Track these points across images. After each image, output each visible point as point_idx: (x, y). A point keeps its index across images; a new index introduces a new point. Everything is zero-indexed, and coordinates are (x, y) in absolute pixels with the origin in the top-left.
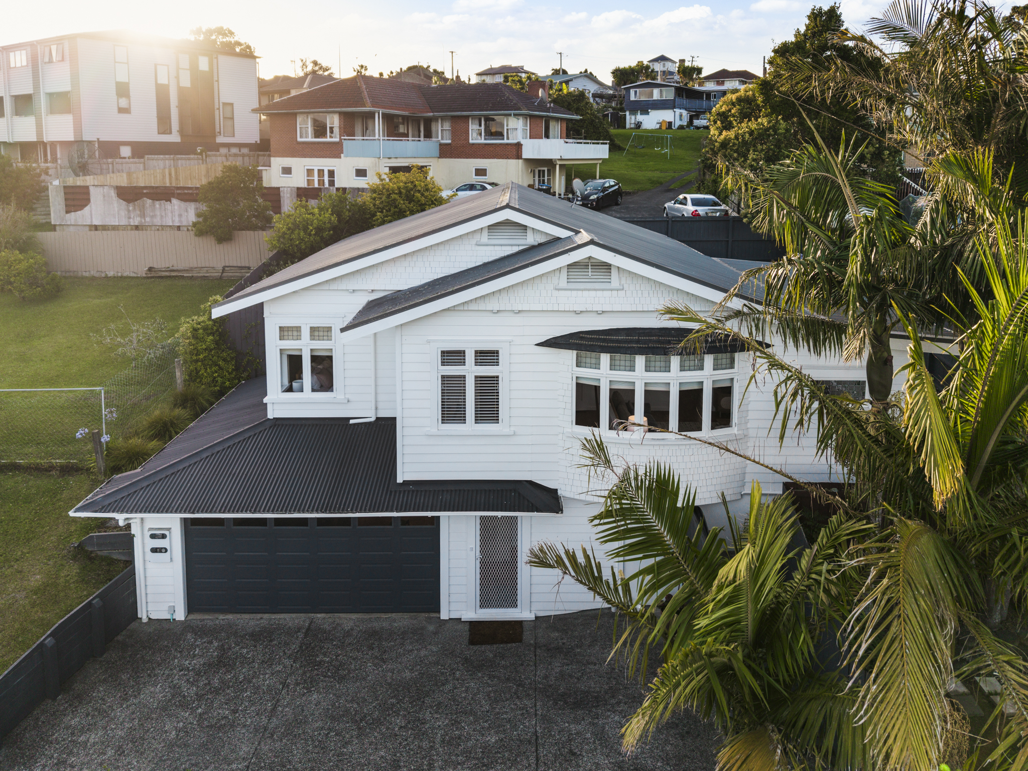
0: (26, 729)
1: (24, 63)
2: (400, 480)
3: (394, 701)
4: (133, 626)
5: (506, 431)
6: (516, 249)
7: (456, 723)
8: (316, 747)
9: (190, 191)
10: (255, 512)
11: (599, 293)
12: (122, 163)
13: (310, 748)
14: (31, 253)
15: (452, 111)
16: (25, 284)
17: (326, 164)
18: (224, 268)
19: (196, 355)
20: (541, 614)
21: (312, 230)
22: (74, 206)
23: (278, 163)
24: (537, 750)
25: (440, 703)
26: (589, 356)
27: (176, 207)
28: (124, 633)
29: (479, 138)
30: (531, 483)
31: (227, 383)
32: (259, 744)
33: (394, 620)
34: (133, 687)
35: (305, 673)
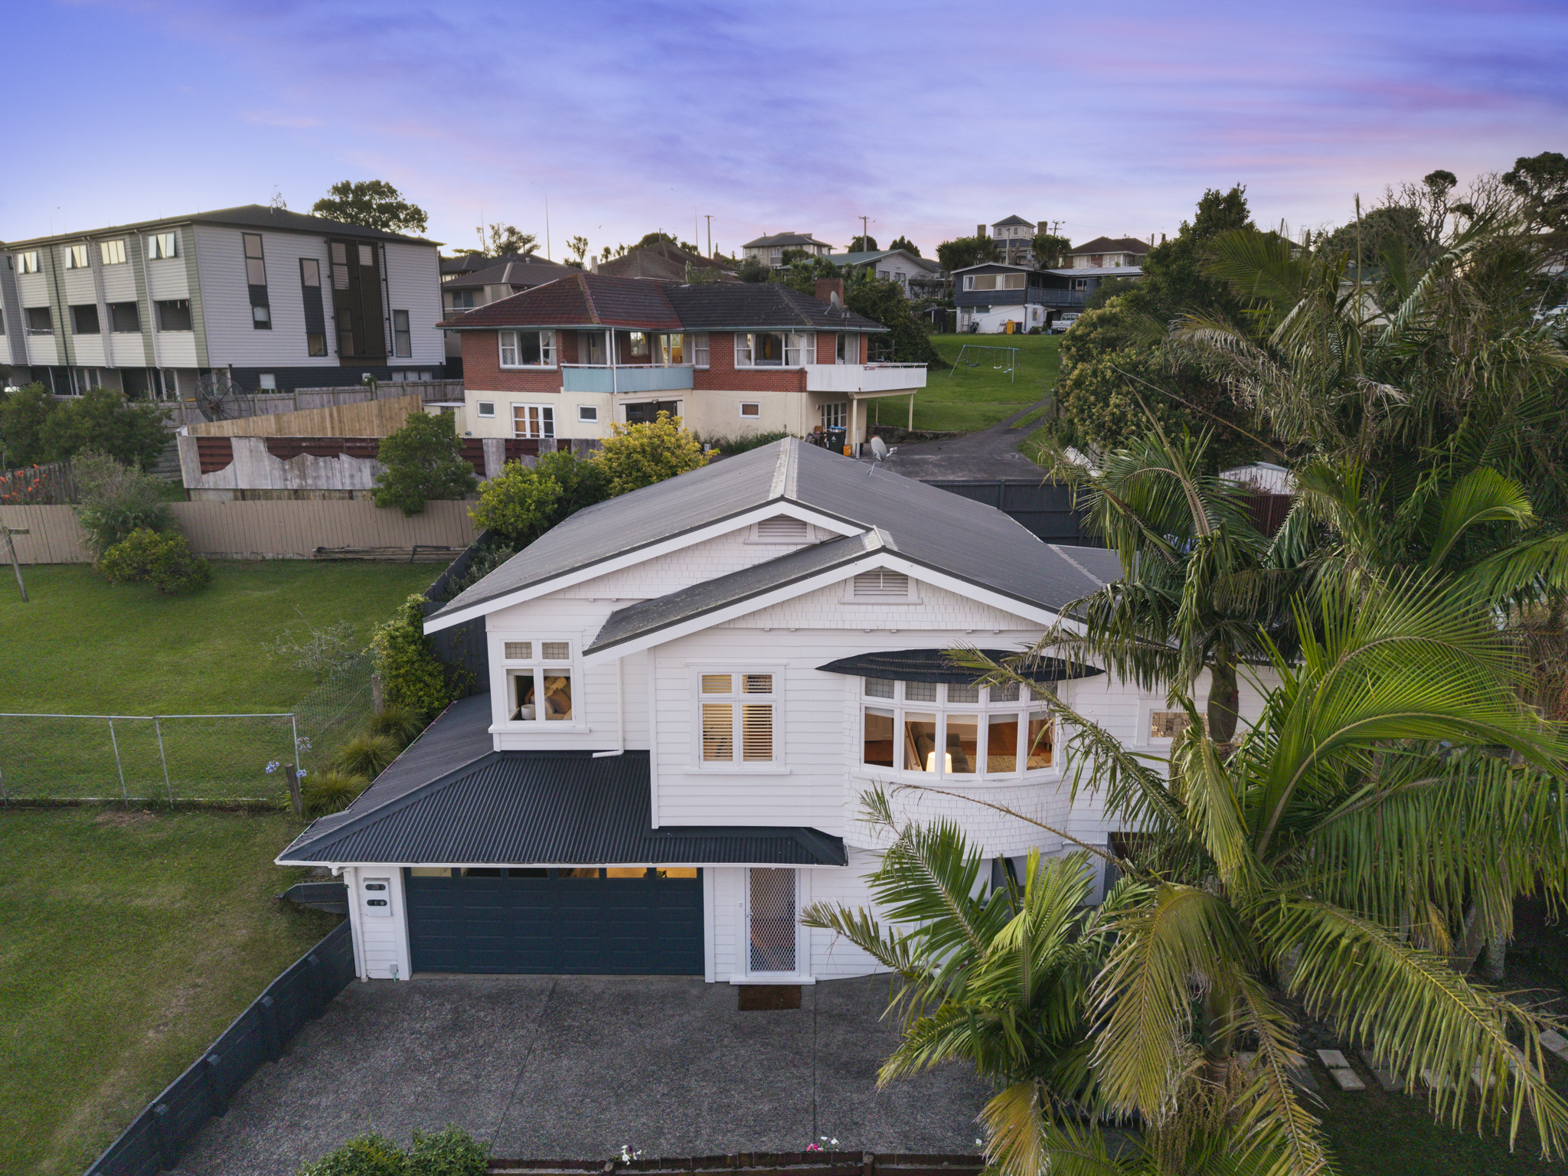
0: (250, 1091)
1: (123, 259)
2: (655, 826)
3: (654, 1068)
4: (352, 985)
5: (782, 770)
6: (792, 549)
7: (724, 1091)
8: (570, 1113)
9: (364, 444)
10: (488, 861)
11: (893, 608)
12: (266, 400)
13: (564, 1114)
14: (169, 533)
15: (711, 325)
16: (165, 573)
17: (540, 400)
18: (415, 548)
19: (396, 669)
20: (822, 978)
21: (530, 504)
22: (212, 464)
23: (475, 397)
24: (814, 1119)
25: (706, 1071)
26: (881, 684)
27: (346, 465)
28: (343, 993)
29: (747, 361)
30: (810, 830)
31: (436, 704)
32: (508, 1109)
33: (652, 983)
34: (361, 1050)
35: (552, 1038)
